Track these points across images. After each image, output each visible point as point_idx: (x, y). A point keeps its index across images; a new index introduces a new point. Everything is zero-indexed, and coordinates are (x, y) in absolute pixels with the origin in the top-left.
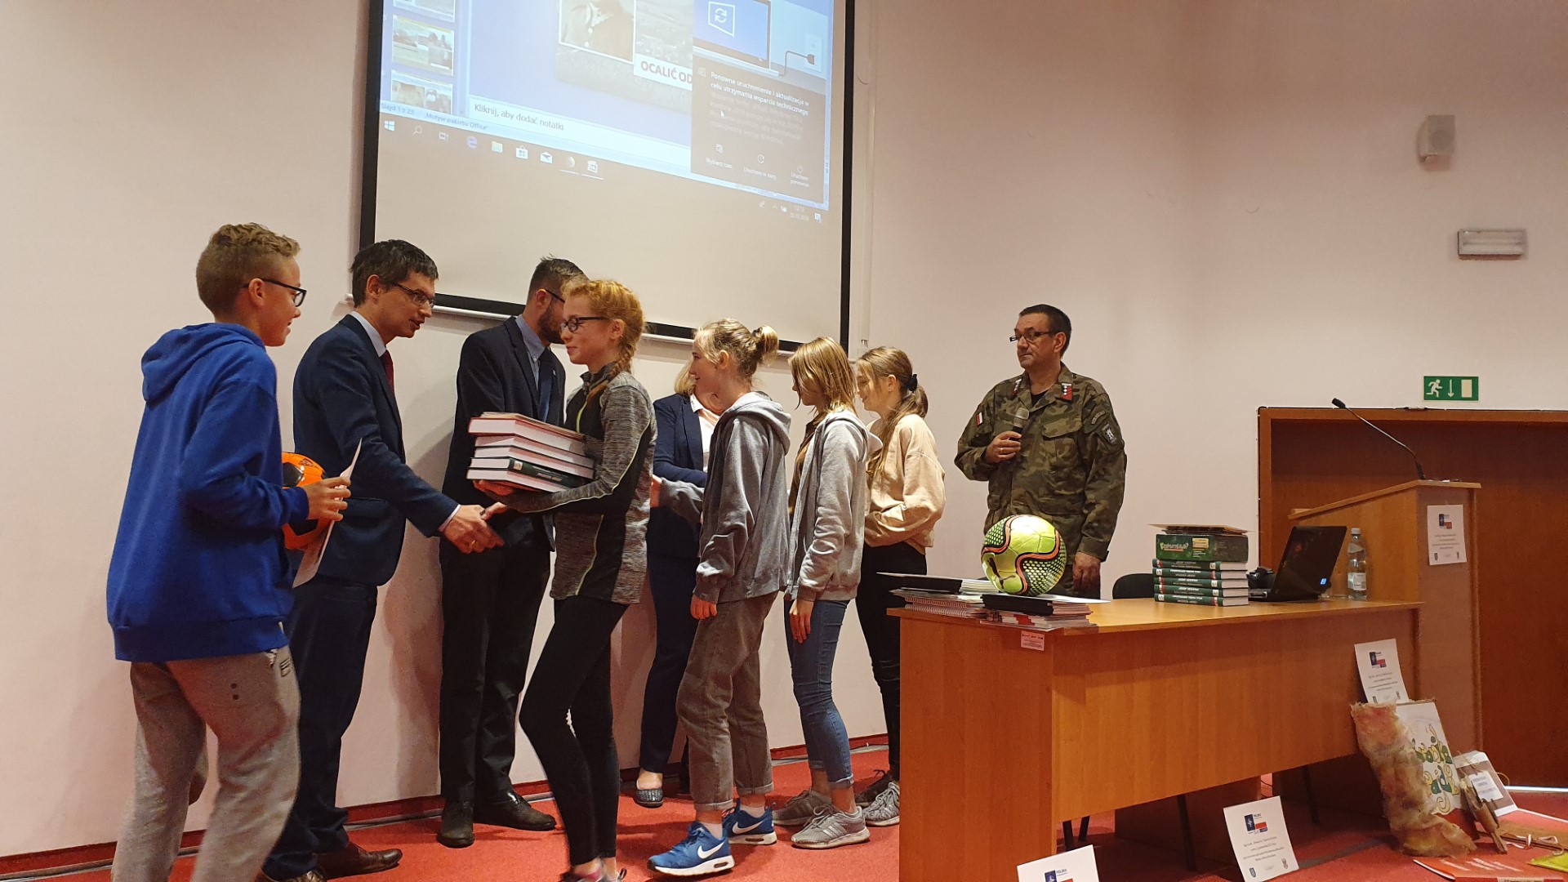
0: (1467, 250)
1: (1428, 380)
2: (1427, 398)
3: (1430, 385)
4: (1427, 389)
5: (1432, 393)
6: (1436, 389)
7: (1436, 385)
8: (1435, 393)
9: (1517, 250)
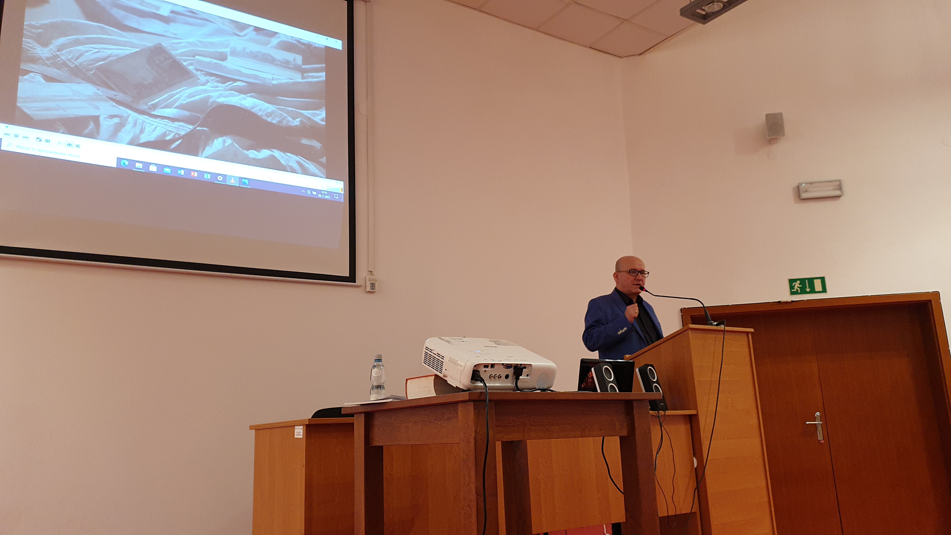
0: (804, 195)
1: (791, 281)
2: (792, 293)
3: (793, 285)
4: (792, 287)
5: (795, 290)
6: (798, 287)
7: (797, 285)
8: (797, 290)
9: (838, 193)
